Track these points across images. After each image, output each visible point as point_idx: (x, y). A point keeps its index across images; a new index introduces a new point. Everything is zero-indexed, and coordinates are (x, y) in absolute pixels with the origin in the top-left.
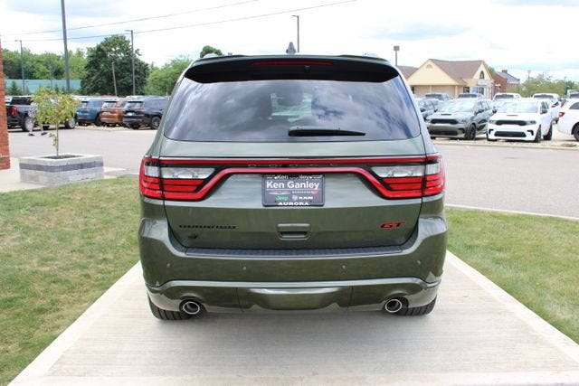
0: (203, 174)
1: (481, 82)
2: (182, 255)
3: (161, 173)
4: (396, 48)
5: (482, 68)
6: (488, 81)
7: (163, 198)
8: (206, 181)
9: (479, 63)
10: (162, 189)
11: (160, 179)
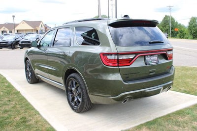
0: (131, 57)
1: (42, 28)
2: (127, 84)
3: (118, 58)
4: (14, 16)
5: (41, 24)
6: (43, 28)
7: (118, 66)
8: (133, 59)
9: (40, 22)
10: (118, 63)
11: (118, 59)
